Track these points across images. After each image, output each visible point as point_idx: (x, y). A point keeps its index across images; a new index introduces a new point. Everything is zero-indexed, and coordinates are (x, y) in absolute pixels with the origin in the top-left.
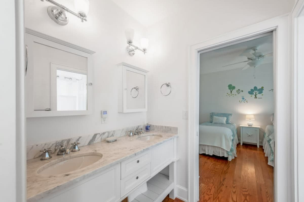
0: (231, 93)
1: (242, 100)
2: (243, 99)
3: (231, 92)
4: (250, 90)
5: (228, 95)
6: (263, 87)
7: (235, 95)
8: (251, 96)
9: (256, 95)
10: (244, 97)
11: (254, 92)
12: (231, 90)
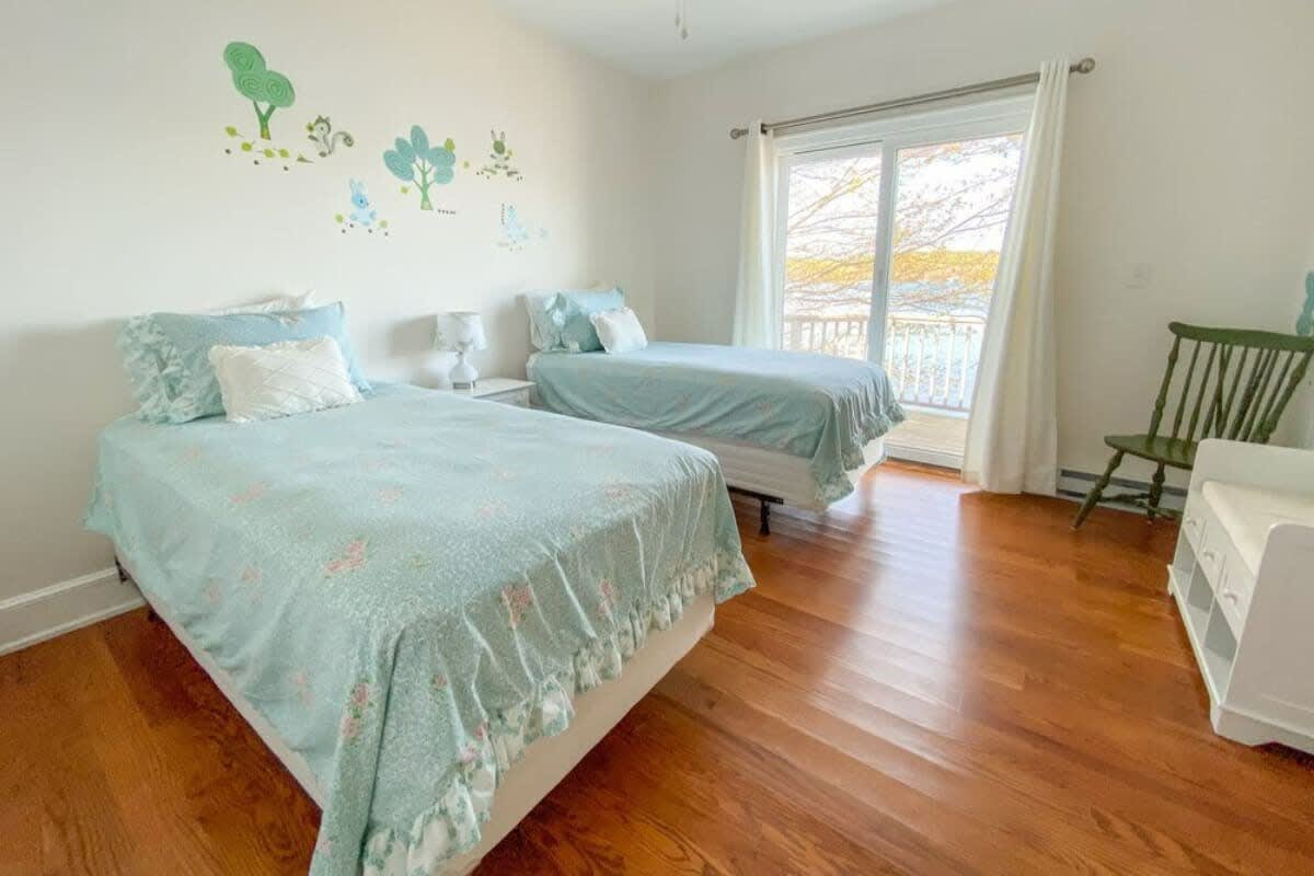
0: (265, 134)
1: (353, 209)
2: (361, 202)
3: (264, 120)
4: (393, 147)
5: (235, 143)
6: (450, 144)
7: (301, 159)
8: (405, 190)
9: (424, 188)
10: (365, 193)
11: (414, 166)
12: (264, 107)
